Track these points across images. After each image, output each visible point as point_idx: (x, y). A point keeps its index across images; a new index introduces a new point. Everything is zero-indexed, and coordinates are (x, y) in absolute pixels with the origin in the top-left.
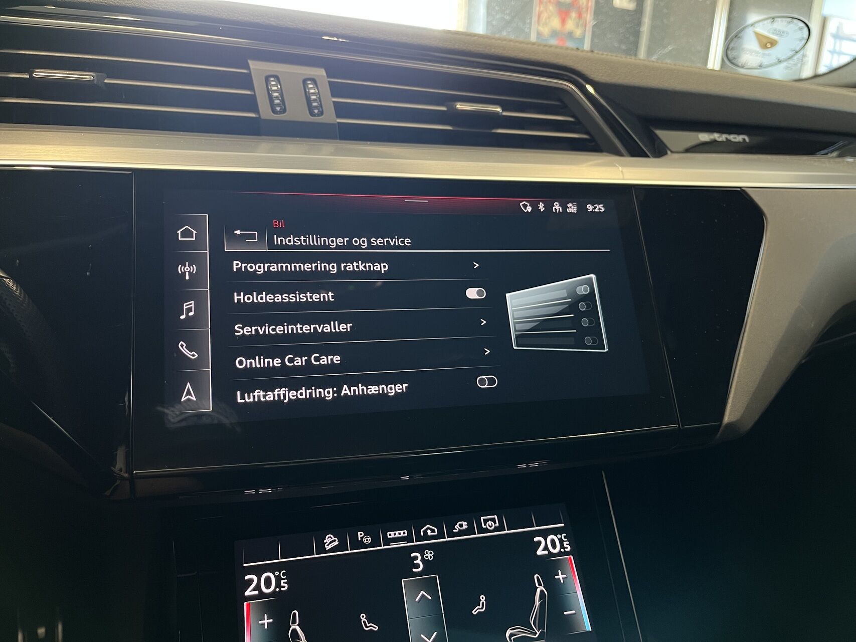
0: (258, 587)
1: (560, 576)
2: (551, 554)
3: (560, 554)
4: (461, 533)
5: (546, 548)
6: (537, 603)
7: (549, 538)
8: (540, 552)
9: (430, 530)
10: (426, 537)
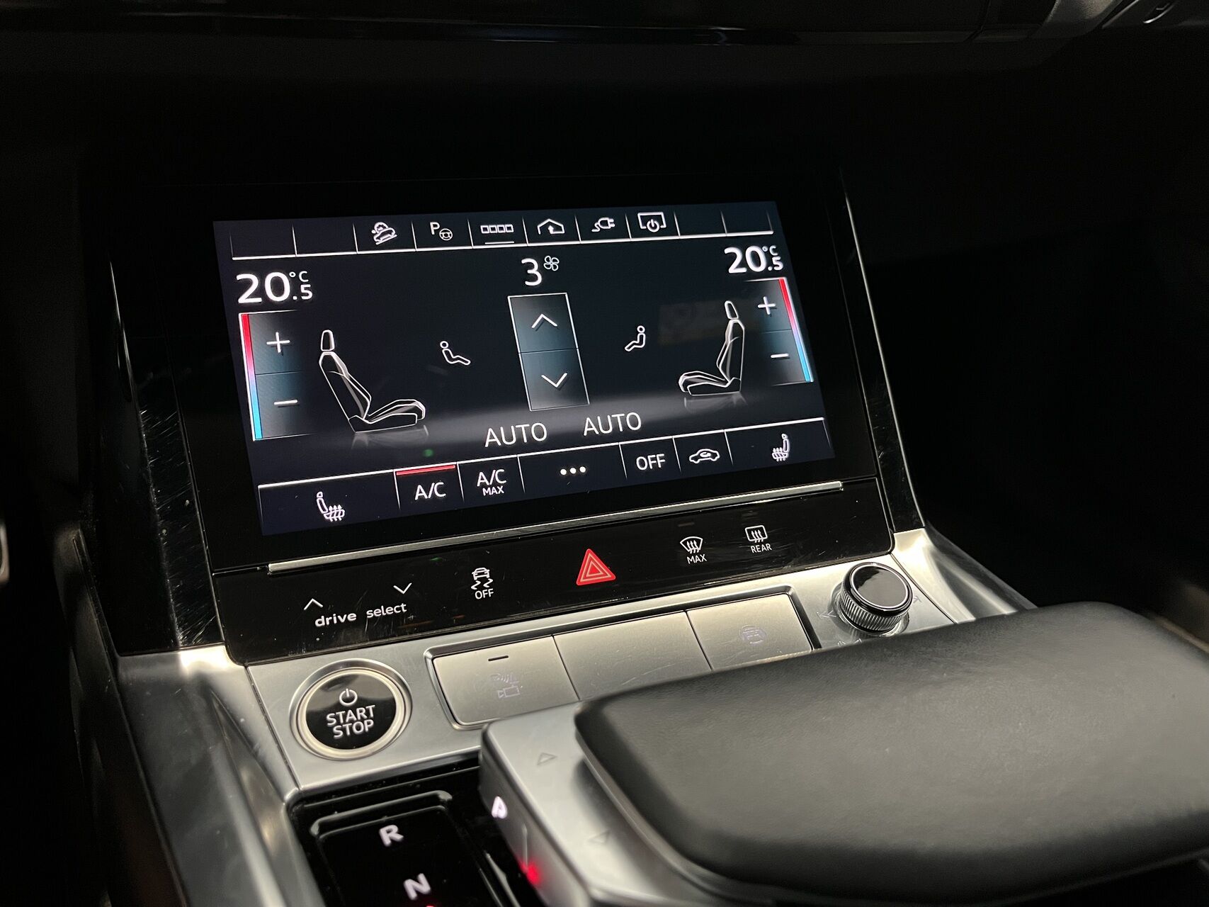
0: (260, 292)
1: (766, 305)
2: (750, 273)
3: (765, 274)
4: (604, 234)
5: (743, 263)
6: (729, 340)
7: (749, 250)
8: (733, 269)
9: (553, 226)
10: (546, 236)
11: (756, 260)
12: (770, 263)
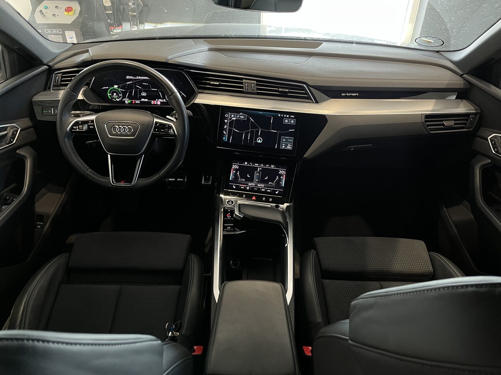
0: (234, 167)
1: (282, 177)
2: (281, 174)
3: (283, 174)
4: (267, 167)
5: (281, 172)
6: (276, 180)
7: (282, 171)
8: (280, 173)
9: (262, 165)
10: (261, 166)
11: (283, 172)
12: (284, 173)
